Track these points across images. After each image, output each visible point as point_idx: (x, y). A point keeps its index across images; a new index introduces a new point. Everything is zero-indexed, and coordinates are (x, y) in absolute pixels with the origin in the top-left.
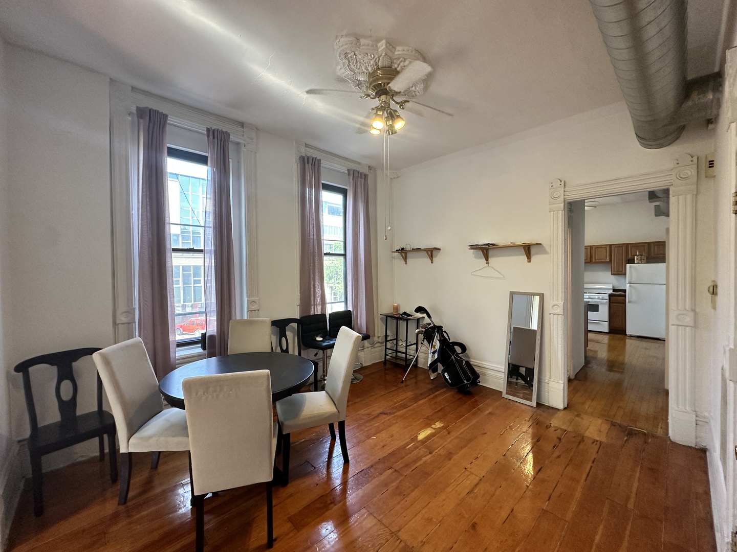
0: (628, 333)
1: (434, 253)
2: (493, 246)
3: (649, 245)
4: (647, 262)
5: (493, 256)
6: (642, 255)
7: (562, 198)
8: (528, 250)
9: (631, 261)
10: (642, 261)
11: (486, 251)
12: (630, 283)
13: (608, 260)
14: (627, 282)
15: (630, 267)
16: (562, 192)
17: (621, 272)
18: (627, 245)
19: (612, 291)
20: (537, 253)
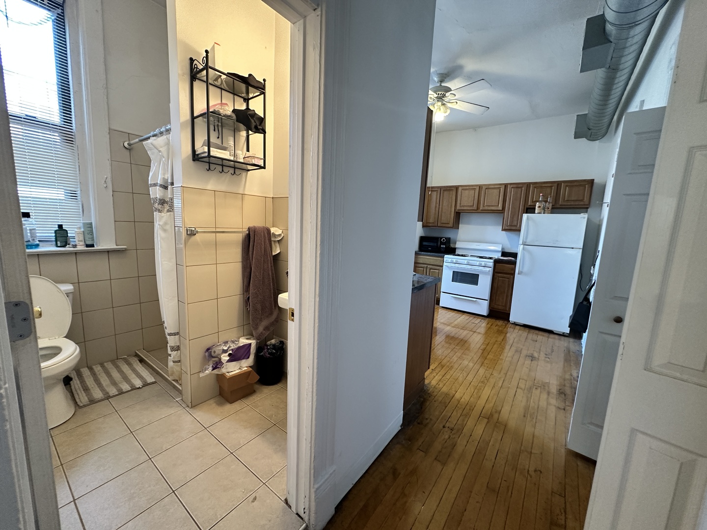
0: (512, 319)
3: (558, 184)
4: (552, 213)
6: (546, 202)
9: (530, 210)
10: (545, 211)
12: (524, 244)
13: (500, 207)
14: (521, 242)
15: (528, 219)
17: (513, 228)
18: (528, 185)
19: (500, 254)
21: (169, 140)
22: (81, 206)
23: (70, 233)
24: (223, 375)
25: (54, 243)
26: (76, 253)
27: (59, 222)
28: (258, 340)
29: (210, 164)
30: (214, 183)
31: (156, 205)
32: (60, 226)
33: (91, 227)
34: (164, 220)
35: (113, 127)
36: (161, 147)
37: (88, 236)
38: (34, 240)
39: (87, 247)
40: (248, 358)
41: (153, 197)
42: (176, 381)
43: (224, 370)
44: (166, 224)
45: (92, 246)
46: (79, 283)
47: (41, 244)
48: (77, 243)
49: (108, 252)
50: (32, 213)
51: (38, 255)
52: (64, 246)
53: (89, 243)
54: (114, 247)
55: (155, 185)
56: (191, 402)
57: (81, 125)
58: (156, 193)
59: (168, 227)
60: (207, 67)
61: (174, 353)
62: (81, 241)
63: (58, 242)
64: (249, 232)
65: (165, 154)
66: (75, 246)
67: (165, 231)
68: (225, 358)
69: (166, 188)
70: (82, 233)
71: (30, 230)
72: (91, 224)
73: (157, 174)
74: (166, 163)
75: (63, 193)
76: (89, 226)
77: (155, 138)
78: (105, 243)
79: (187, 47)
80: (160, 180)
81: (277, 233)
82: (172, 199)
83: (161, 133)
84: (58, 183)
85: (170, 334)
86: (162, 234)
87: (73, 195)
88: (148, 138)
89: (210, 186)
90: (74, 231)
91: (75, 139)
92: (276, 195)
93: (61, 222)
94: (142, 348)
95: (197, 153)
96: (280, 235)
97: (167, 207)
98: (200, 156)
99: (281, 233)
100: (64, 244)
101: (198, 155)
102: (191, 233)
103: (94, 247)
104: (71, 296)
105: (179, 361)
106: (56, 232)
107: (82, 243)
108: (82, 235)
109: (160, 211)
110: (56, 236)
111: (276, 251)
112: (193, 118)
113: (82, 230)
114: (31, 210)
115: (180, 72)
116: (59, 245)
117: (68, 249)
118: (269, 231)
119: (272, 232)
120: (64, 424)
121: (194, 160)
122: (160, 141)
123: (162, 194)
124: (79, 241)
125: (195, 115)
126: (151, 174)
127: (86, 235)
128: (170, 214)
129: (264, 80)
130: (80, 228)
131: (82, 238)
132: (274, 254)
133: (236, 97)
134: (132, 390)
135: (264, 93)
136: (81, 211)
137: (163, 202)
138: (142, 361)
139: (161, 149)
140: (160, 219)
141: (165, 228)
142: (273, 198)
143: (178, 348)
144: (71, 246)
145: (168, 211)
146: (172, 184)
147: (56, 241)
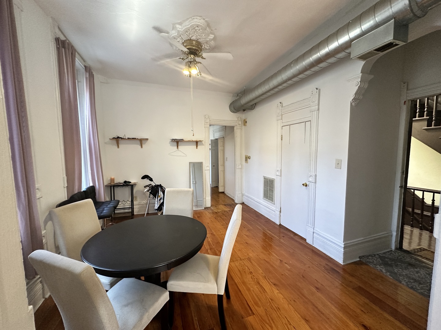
1: (143, 142)
2: (182, 140)
5: (180, 145)
7: (209, 123)
8: (197, 143)
11: (177, 142)
16: (209, 121)
20: (200, 145)
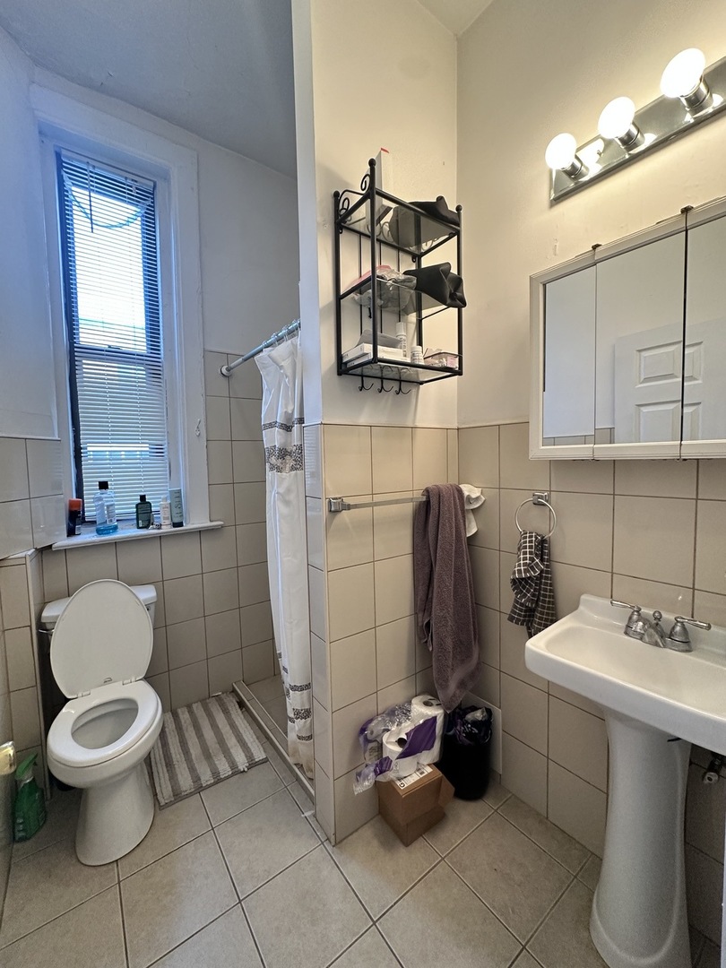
21: (295, 346)
22: (167, 465)
23: (155, 506)
24: (390, 784)
25: (135, 522)
26: (161, 537)
27: (141, 491)
28: (449, 709)
29: (364, 378)
30: (370, 411)
31: (273, 460)
32: (143, 498)
33: (180, 497)
34: (285, 484)
35: (209, 348)
36: (284, 360)
37: (175, 511)
38: (111, 521)
39: (174, 527)
40: (432, 746)
41: (269, 446)
42: (300, 766)
43: (391, 775)
44: (289, 490)
45: (180, 524)
46: (163, 581)
47: (120, 525)
48: (162, 522)
49: (200, 532)
50: (111, 481)
51: (116, 544)
52: (146, 527)
53: (176, 520)
54: (209, 524)
55: (271, 425)
56: (335, 834)
57: (170, 350)
58: (273, 438)
59: (292, 497)
60: (371, 192)
61: (300, 722)
62: (167, 518)
63: (140, 522)
64: (428, 497)
65: (289, 372)
66: (159, 527)
67: (287, 503)
68: (392, 749)
69: (287, 428)
70: (168, 506)
71: (108, 507)
72: (179, 491)
73: (274, 406)
74: (290, 385)
75: (148, 449)
76: (178, 495)
77: (270, 348)
78: (197, 520)
79: (330, 175)
80: (281, 416)
81: (474, 496)
82: (301, 448)
83: (280, 340)
84: (142, 435)
85: (294, 688)
86: (281, 508)
87: (158, 451)
88: (261, 351)
89: (363, 420)
90: (158, 503)
91: (163, 371)
92: (464, 423)
93: (145, 491)
94: (241, 679)
95: (345, 360)
96: (477, 499)
97: (290, 462)
98: (350, 365)
99: (478, 494)
100: (147, 523)
101: (346, 363)
102: (337, 508)
103: (182, 526)
104: (152, 608)
105: (310, 737)
106: (137, 505)
107: (168, 522)
108: (169, 510)
109: (279, 470)
110: (137, 512)
111: (472, 529)
112: (339, 298)
113: (169, 501)
114: (111, 476)
115: (319, 219)
116: (141, 526)
117: (151, 531)
118: (460, 492)
119: (466, 493)
120: (138, 850)
121: (340, 374)
122: (281, 350)
123: (283, 441)
124: (165, 518)
125: (343, 291)
126: (264, 409)
127: (174, 509)
128: (296, 474)
129: (459, 209)
130: (166, 499)
131: (168, 515)
132: (468, 536)
133: (401, 254)
134: (233, 775)
135: (458, 233)
136: (168, 472)
137: (283, 453)
138: (241, 704)
139: (283, 364)
140: (278, 484)
141: (287, 498)
142: (458, 429)
143: (306, 714)
144: (155, 526)
145: (293, 468)
146: (301, 421)
147: (138, 519)
